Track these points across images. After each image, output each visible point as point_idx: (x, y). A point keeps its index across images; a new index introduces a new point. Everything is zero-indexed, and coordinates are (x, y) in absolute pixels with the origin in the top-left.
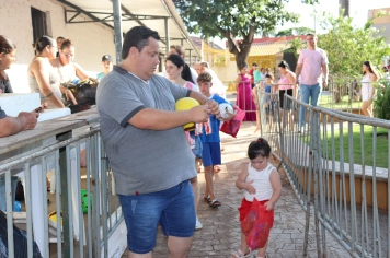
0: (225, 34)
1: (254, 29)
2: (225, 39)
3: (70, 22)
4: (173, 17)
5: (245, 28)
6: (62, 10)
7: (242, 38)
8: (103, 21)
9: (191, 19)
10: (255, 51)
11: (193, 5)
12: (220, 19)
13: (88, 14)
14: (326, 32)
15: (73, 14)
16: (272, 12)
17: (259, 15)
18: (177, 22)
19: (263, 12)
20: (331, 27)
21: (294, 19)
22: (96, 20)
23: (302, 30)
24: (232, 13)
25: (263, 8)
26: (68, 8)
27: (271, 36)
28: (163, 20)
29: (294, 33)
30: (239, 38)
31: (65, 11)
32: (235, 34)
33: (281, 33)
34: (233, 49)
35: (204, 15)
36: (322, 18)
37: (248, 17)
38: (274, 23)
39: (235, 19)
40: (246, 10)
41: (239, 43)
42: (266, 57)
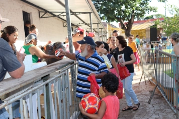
0: (119, 20)
1: (134, 17)
2: (119, 22)
3: (42, 17)
4: (94, 12)
5: (129, 16)
6: (37, 12)
7: (128, 21)
8: (58, 16)
9: (101, 13)
10: (134, 27)
11: (102, 6)
12: (116, 12)
13: (51, 13)
14: (173, 16)
15: (43, 13)
16: (143, 7)
17: (136, 9)
18: (95, 15)
19: (138, 7)
20: (176, 13)
21: (155, 10)
22: (55, 16)
23: (158, 15)
24: (122, 9)
25: (138, 5)
26: (41, 10)
27: (141, 20)
28: (89, 14)
29: (154, 17)
30: (126, 22)
31: (39, 12)
32: (124, 20)
33: (147, 18)
34: (123, 27)
35: (108, 11)
36: (170, 9)
37: (130, 10)
38: (144, 13)
39: (123, 12)
40: (129, 7)
41: (126, 24)
42: (141, 30)
